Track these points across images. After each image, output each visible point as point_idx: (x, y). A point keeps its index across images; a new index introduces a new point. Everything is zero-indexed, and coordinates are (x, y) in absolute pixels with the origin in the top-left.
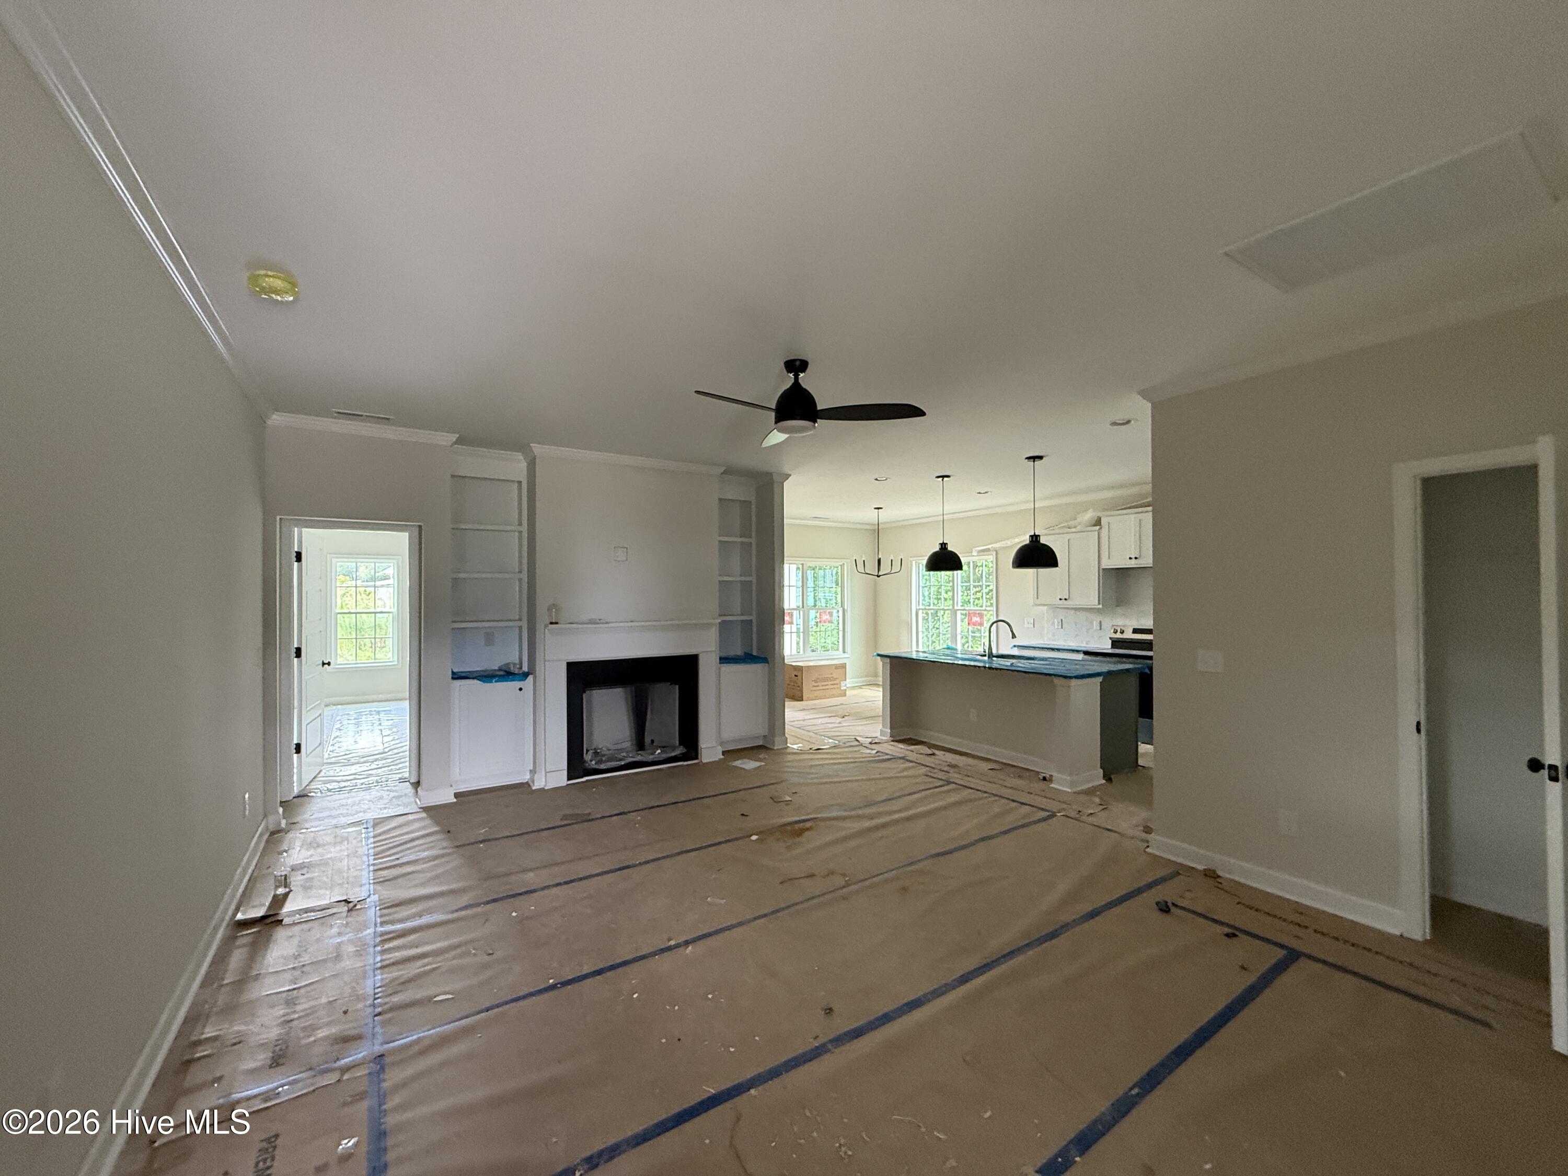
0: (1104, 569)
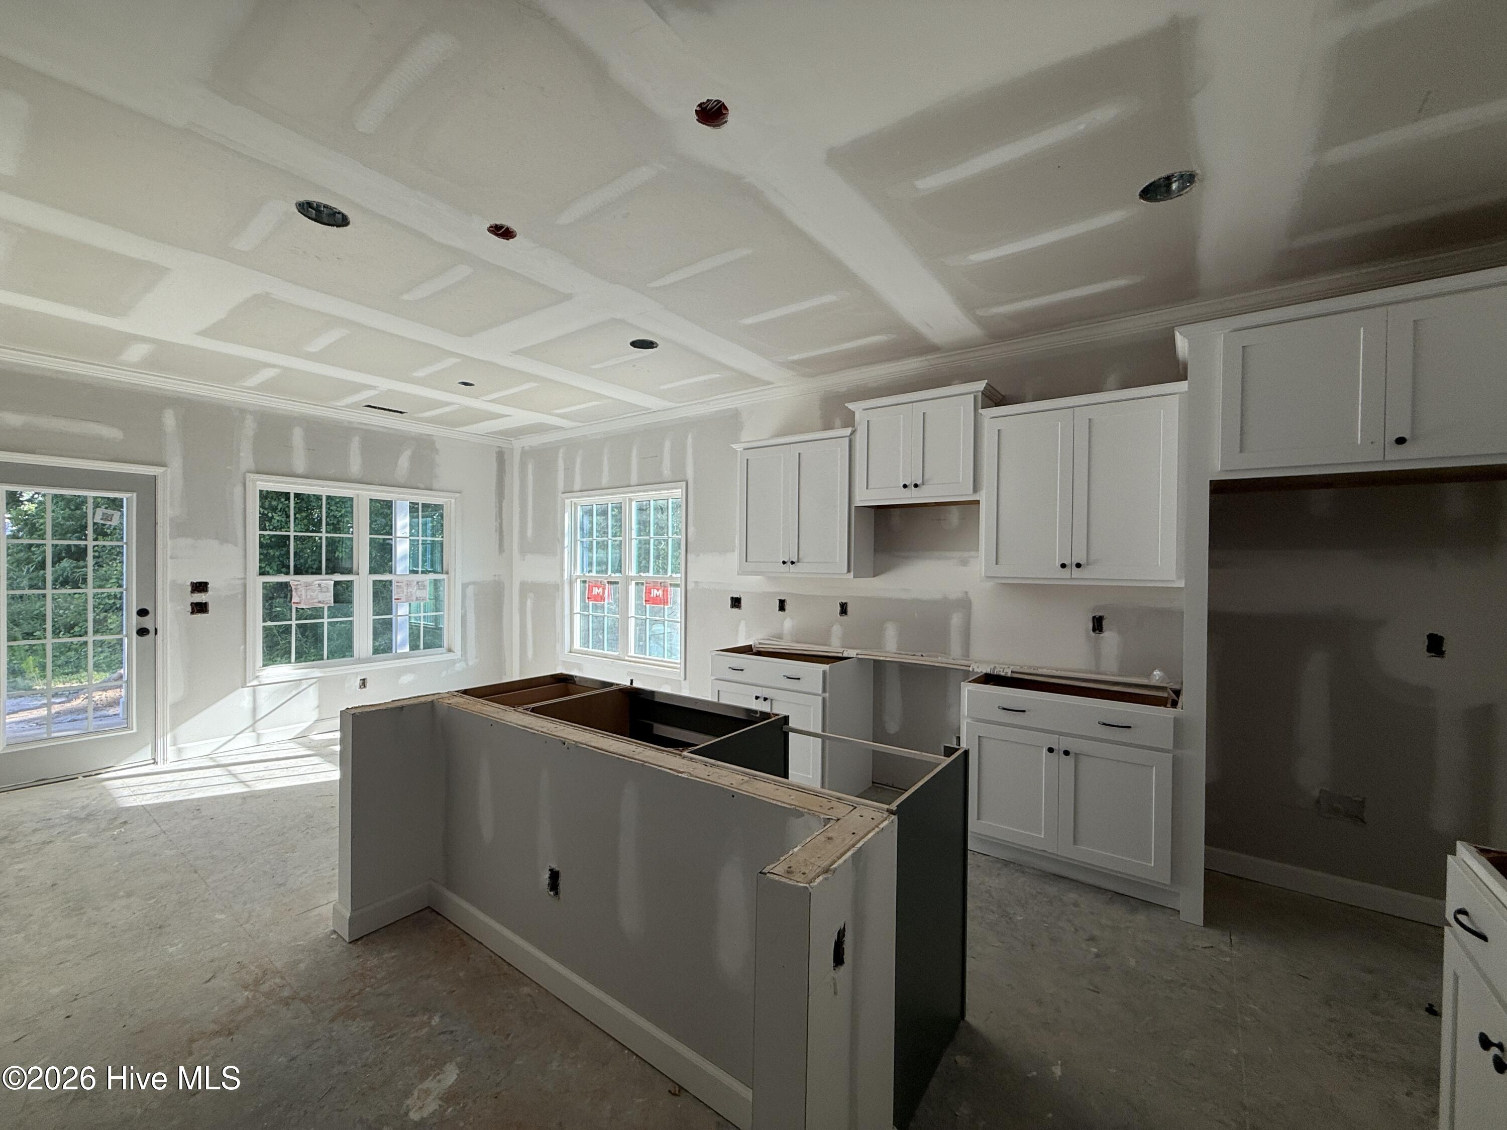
0: (856, 507)
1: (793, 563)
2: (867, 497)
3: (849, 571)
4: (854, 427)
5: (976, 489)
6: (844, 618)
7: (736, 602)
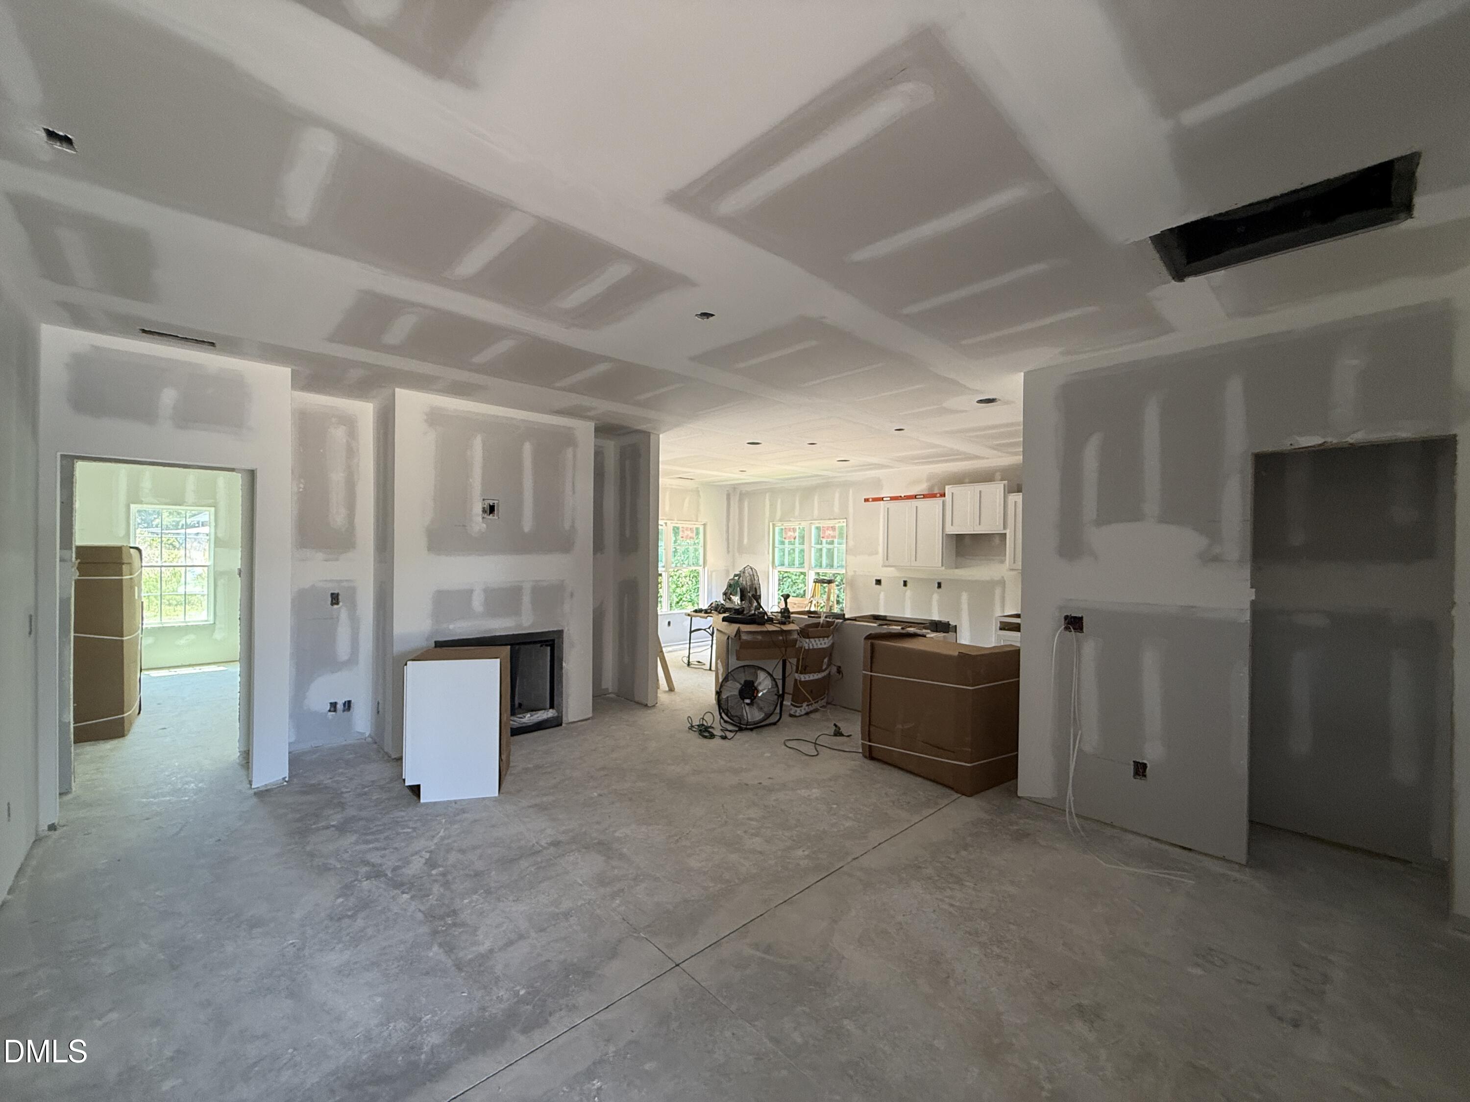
0: (946, 535)
2: (951, 530)
3: (942, 565)
5: (1005, 528)
6: (940, 590)
7: (878, 582)
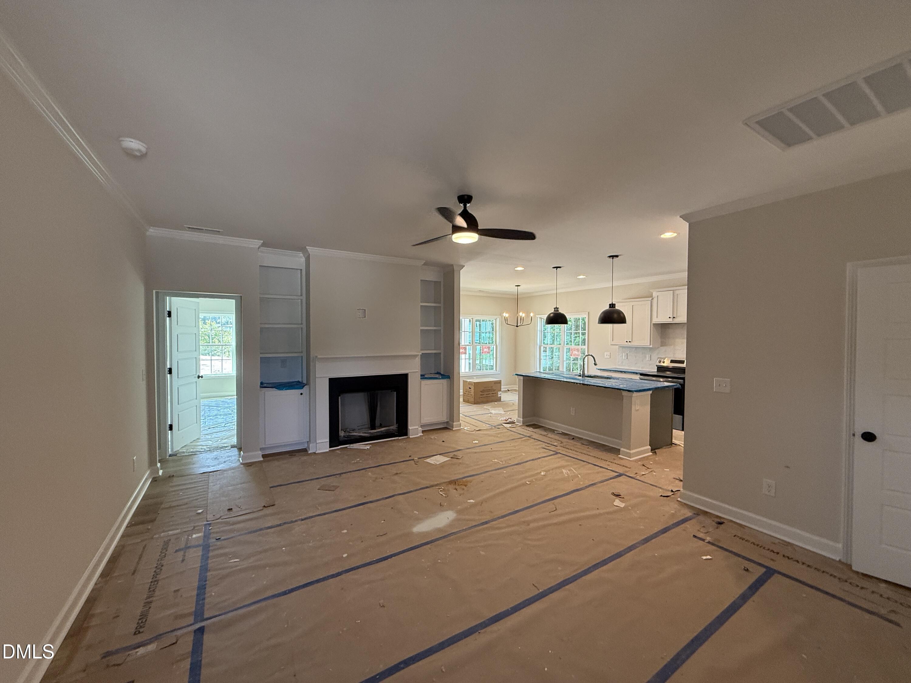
0: (654, 324)
1: (630, 342)
2: (656, 320)
3: (650, 345)
4: (652, 297)
